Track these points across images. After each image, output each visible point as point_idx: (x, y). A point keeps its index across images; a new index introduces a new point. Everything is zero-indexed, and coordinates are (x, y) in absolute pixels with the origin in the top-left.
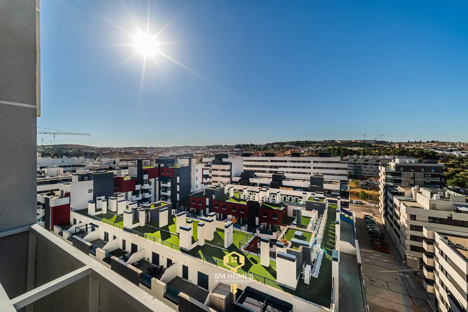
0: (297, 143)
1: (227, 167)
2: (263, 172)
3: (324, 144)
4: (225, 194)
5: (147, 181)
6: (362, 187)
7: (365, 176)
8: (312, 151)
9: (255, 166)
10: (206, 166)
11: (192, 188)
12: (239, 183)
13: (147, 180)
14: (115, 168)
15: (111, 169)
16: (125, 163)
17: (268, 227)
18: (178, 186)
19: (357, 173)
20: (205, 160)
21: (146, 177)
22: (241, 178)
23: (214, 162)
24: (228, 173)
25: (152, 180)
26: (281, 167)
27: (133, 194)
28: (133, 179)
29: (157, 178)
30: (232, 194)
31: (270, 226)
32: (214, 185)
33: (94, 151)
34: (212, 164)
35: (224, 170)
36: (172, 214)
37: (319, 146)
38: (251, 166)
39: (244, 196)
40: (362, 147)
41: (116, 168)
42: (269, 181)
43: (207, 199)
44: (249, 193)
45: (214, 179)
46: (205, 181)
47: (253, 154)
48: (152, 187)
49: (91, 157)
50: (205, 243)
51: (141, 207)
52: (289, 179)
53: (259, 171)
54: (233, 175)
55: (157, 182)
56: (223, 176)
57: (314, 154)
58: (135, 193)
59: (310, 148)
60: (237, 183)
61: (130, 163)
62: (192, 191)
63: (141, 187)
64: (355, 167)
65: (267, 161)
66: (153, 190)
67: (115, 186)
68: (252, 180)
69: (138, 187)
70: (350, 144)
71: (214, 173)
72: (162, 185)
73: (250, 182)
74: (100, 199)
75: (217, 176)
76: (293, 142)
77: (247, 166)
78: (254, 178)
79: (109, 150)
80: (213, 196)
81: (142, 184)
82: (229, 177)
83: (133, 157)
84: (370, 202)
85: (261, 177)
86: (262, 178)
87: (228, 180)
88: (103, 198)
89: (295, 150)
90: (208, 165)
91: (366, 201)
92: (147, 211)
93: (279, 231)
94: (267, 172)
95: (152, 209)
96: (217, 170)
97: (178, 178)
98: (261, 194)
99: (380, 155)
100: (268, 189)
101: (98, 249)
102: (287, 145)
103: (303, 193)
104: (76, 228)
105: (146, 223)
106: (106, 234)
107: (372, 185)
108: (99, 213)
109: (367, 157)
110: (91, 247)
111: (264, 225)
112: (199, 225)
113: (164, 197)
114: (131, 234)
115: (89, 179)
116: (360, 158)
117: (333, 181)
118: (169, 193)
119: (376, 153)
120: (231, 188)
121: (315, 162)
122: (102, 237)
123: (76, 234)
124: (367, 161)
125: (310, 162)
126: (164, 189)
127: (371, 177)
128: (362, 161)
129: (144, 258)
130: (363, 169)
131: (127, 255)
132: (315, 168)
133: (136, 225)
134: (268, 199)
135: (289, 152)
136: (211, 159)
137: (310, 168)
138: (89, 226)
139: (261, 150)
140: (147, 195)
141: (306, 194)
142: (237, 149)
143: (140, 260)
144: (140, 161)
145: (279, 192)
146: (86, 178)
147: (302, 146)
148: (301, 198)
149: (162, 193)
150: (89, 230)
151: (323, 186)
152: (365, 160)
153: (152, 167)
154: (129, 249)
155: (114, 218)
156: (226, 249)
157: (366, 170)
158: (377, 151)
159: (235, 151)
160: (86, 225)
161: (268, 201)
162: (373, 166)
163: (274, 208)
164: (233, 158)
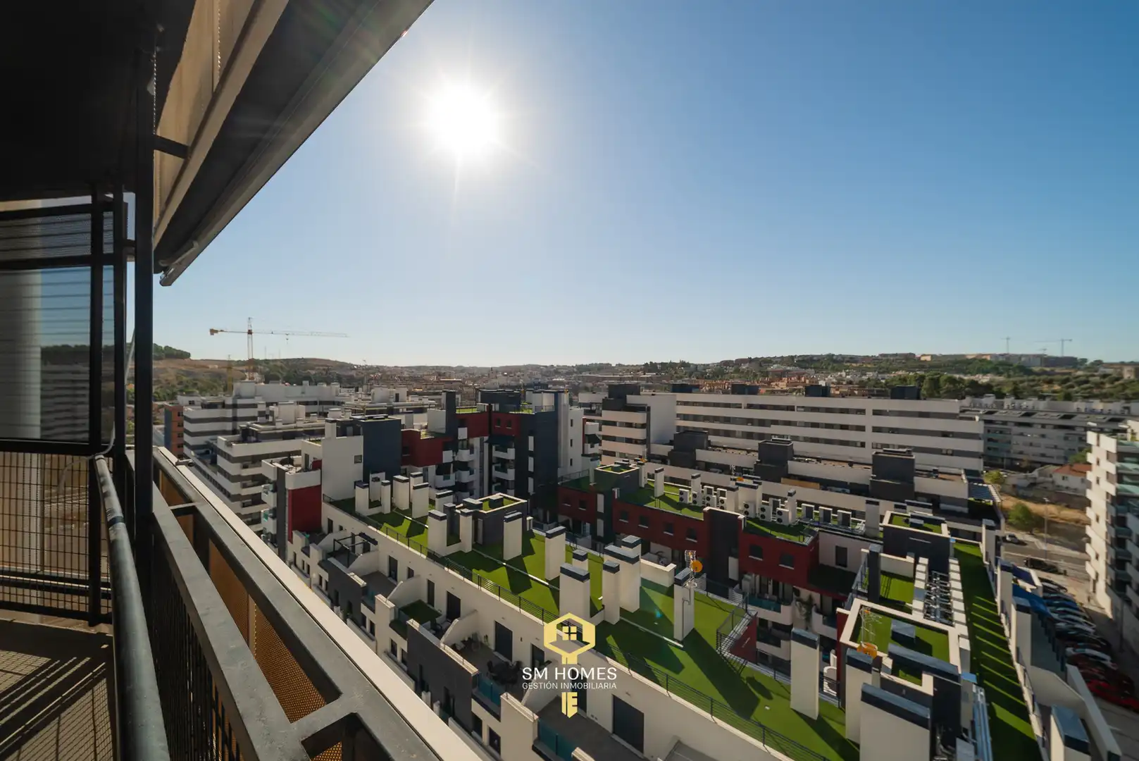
0: (803, 361)
1: (639, 418)
2: (728, 434)
3: (884, 363)
4: (641, 488)
5: (465, 443)
6: (1016, 492)
7: (1021, 460)
8: (850, 383)
9: (706, 418)
10: (586, 413)
11: (562, 465)
12: (669, 461)
13: (465, 440)
14: (399, 409)
15: (391, 411)
16: (414, 401)
17: (763, 588)
18: (531, 460)
19: (995, 449)
20: (584, 397)
21: (463, 433)
22: (672, 447)
23: (607, 405)
24: (639, 434)
25: (476, 442)
26: (775, 422)
27: (438, 473)
28: (437, 435)
29: (486, 438)
30: (660, 489)
31: (770, 587)
32: (615, 463)
33: (353, 373)
34: (603, 409)
35: (629, 425)
36: (528, 529)
37: (869, 370)
38: (696, 418)
39: (695, 496)
40: (1000, 374)
41: (401, 411)
42: (751, 460)
43: (601, 498)
44: (705, 490)
45: (607, 445)
46: (590, 451)
47: (698, 387)
48: (475, 457)
49: (348, 385)
50: (622, 618)
51: (462, 505)
52: (801, 458)
53: (717, 432)
54: (652, 439)
55: (486, 446)
56: (629, 441)
57: (856, 392)
58: (443, 470)
59: (841, 376)
60: (663, 460)
61: (426, 401)
62: (560, 473)
63: (453, 457)
64: (989, 431)
65: (738, 406)
66: (477, 466)
67: (405, 450)
68: (702, 455)
69: (447, 456)
70: (961, 363)
71: (608, 431)
72: (496, 454)
73: (697, 459)
74: (377, 480)
75: (613, 439)
76: (792, 358)
77: (685, 417)
78: (707, 449)
79: (380, 372)
80: (616, 490)
81: (456, 451)
82: (643, 442)
83: (428, 387)
84: (1049, 541)
85: (724, 448)
86: (729, 451)
87: (640, 450)
88: (382, 475)
89: (799, 378)
90: (590, 410)
91: (1031, 534)
92: (476, 516)
93: (798, 603)
94: (737, 434)
95: (486, 512)
96: (613, 424)
97: (531, 439)
98: (743, 494)
99: (1068, 397)
100: (760, 484)
101: (380, 597)
102: (775, 366)
103: (868, 502)
104: (335, 540)
105: (473, 546)
106: (393, 563)
107: (1050, 487)
108: (375, 511)
109: (1028, 403)
110: (365, 590)
111: (751, 580)
112: (607, 568)
113: (499, 484)
114: (446, 569)
115: (356, 433)
116: (1006, 407)
117: (941, 469)
118: (510, 475)
119: (1055, 392)
120: (656, 472)
121: (876, 413)
122: (385, 569)
123: (334, 554)
124: (1028, 415)
125: (862, 412)
126: (499, 465)
127: (1043, 464)
128: (1016, 416)
129: (475, 635)
130: (1015, 439)
131: (438, 620)
132: (877, 430)
133: (454, 548)
134: (763, 510)
135: (782, 385)
136: (599, 397)
137: (861, 428)
138: (359, 540)
139: (708, 378)
140: (465, 477)
141: (877, 504)
142: (648, 375)
143: (469, 638)
144: (451, 397)
145: (795, 493)
146: (350, 429)
147: (818, 370)
148: (862, 515)
149: (496, 474)
150: (359, 548)
151: (912, 483)
152: (1023, 412)
153: (475, 411)
154: (441, 605)
155: (406, 525)
156: (679, 642)
157: (1023, 443)
158: (1057, 387)
159: (642, 379)
160: (353, 536)
161: (763, 516)
162: (1049, 431)
163: (780, 536)
164: (653, 395)
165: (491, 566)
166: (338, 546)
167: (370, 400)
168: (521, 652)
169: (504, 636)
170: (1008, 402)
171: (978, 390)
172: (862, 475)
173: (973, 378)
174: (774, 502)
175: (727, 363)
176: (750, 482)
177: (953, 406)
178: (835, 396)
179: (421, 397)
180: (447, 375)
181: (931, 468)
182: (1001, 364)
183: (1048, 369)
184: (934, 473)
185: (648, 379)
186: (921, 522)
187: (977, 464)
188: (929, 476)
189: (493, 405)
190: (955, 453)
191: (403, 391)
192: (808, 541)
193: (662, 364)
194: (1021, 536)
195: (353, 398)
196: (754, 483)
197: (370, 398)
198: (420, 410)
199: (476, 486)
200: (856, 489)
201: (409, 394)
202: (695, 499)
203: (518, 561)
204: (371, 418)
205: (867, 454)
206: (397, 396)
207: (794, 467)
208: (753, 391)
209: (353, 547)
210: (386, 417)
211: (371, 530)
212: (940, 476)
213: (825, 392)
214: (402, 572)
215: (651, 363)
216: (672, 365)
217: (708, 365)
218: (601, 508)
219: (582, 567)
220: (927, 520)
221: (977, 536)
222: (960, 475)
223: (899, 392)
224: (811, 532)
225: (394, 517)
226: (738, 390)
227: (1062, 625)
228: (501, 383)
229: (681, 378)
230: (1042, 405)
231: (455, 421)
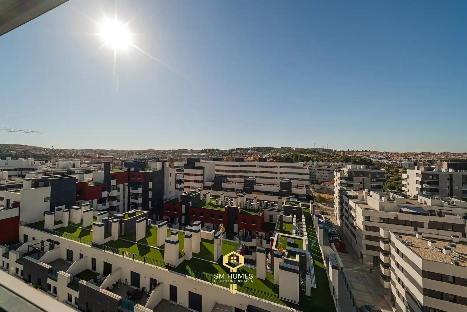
0: (258, 149)
1: (200, 172)
2: (234, 177)
3: (282, 150)
4: (201, 200)
5: (115, 187)
6: (318, 191)
7: (319, 181)
8: (273, 157)
9: (226, 171)
10: (177, 170)
11: (166, 194)
12: (212, 188)
13: (115, 185)
14: (75, 172)
15: (70, 173)
16: (86, 167)
17: (246, 234)
18: (150, 193)
19: (312, 178)
20: (176, 164)
21: (114, 182)
22: (213, 183)
23: (186, 167)
24: (200, 178)
25: (121, 186)
26: (250, 172)
27: (99, 202)
28: (98, 184)
29: (127, 184)
30: (208, 200)
31: (249, 233)
32: (190, 191)
33: (44, 153)
34: (185, 169)
35: (196, 175)
36: (149, 225)
37: (278, 152)
38: (222, 171)
39: (222, 202)
40: (313, 154)
41: (76, 172)
42: (241, 186)
43: (183, 207)
44: (226, 199)
45: (186, 184)
46: (179, 186)
47: (223, 159)
48: (121, 193)
49: (41, 160)
50: (193, 257)
51: (113, 217)
52: (259, 184)
53: (230, 176)
54: (205, 180)
55: (127, 188)
56: (196, 181)
57: (274, 160)
58: (102, 201)
59: (270, 155)
60: (209, 188)
61: (92, 167)
62: (165, 197)
63: (108, 194)
64: (310, 172)
65: (237, 166)
66: (121, 197)
67: (78, 193)
68: (224, 185)
69: (105, 194)
70: (303, 151)
71: (186, 178)
72: (132, 191)
73: (223, 187)
74: (60, 209)
75: (189, 181)
76: (255, 148)
77: (218, 171)
78: (227, 183)
79: (63, 153)
80: (190, 202)
81: (109, 191)
82: (201, 182)
83: (93, 160)
84: (326, 206)
85: (232, 182)
86: (234, 183)
87: (200, 185)
88: (63, 207)
89: (257, 156)
90: (179, 169)
91: (322, 204)
92: (121, 222)
93: (258, 237)
94: (237, 177)
95: (126, 220)
96: (189, 175)
97: (151, 183)
98: (239, 199)
99: (329, 161)
100: (245, 195)
101: (61, 272)
102: (249, 151)
103: (279, 198)
104: (29, 246)
105: (119, 237)
106: (70, 253)
107: (326, 189)
108: (58, 226)
109: (320, 163)
110: (50, 270)
111: (242, 232)
112: (186, 236)
113: (134, 205)
114: (103, 250)
115: (46, 185)
116: (314, 164)
117: (299, 185)
118: (140, 200)
119: (326, 160)
120: (207, 193)
121: (281, 167)
122: (64, 256)
123: (28, 254)
124: (320, 167)
125: (276, 167)
126: (134, 196)
127: (324, 182)
128: (317, 167)
129: (120, 280)
130: (317, 174)
131: (98, 277)
132: (281, 173)
133: (108, 239)
134: (246, 204)
135: (252, 158)
136: (183, 164)
137: (276, 173)
138: (46, 243)
139: (227, 155)
140: (115, 203)
141: (282, 198)
142: (204, 154)
143: (116, 282)
144: (107, 165)
145: (257, 197)
146: (41, 183)
147: (263, 152)
148: (277, 203)
149: (132, 201)
150: (46, 248)
151: (291, 190)
152: (319, 166)
153: (121, 171)
154: (100, 268)
155: (79, 231)
156: (216, 262)
157: (319, 175)
158: (326, 158)
159: (201, 156)
160: (42, 242)
161: (246, 207)
162: (325, 172)
163: (252, 214)
164: (206, 162)
165: (128, 245)
166: (31, 249)
167: (56, 167)
168: (145, 283)
169: (136, 277)
170: (315, 163)
171: (308, 159)
172: (277, 189)
173: (306, 155)
174: (250, 201)
175: (233, 150)
176: (241, 194)
177: (301, 164)
178: (268, 162)
179: (89, 165)
180: (105, 154)
181: (296, 185)
182: (313, 151)
183: (324, 153)
184: (297, 187)
185: (203, 156)
186: (294, 203)
187: (308, 183)
188: (296, 188)
189: (131, 168)
190: (303, 180)
191: (77, 163)
192: (261, 214)
193: (209, 150)
194: (319, 205)
195: (42, 167)
196: (243, 194)
197: (56, 166)
198: (89, 172)
199: (121, 207)
200: (275, 194)
201: (81, 164)
202: (222, 203)
203: (144, 240)
204: (57, 177)
205: (278, 181)
206: (74, 165)
207: (256, 187)
208: (242, 160)
209: (43, 249)
210: (67, 176)
211: (55, 237)
212: (299, 187)
213: (265, 160)
214: (75, 256)
215: (204, 149)
216: (213, 150)
217: (226, 150)
218: (183, 211)
219: (174, 238)
220: (296, 202)
221: (308, 206)
222: (304, 187)
223: (287, 160)
224: (262, 211)
225: (71, 228)
226: (237, 160)
227: (329, 231)
228: (135, 158)
229: (216, 155)
230: (323, 163)
231: (108, 176)
